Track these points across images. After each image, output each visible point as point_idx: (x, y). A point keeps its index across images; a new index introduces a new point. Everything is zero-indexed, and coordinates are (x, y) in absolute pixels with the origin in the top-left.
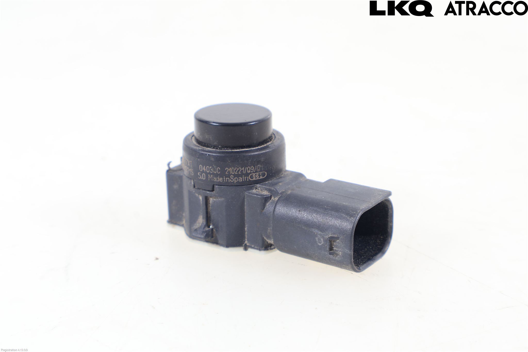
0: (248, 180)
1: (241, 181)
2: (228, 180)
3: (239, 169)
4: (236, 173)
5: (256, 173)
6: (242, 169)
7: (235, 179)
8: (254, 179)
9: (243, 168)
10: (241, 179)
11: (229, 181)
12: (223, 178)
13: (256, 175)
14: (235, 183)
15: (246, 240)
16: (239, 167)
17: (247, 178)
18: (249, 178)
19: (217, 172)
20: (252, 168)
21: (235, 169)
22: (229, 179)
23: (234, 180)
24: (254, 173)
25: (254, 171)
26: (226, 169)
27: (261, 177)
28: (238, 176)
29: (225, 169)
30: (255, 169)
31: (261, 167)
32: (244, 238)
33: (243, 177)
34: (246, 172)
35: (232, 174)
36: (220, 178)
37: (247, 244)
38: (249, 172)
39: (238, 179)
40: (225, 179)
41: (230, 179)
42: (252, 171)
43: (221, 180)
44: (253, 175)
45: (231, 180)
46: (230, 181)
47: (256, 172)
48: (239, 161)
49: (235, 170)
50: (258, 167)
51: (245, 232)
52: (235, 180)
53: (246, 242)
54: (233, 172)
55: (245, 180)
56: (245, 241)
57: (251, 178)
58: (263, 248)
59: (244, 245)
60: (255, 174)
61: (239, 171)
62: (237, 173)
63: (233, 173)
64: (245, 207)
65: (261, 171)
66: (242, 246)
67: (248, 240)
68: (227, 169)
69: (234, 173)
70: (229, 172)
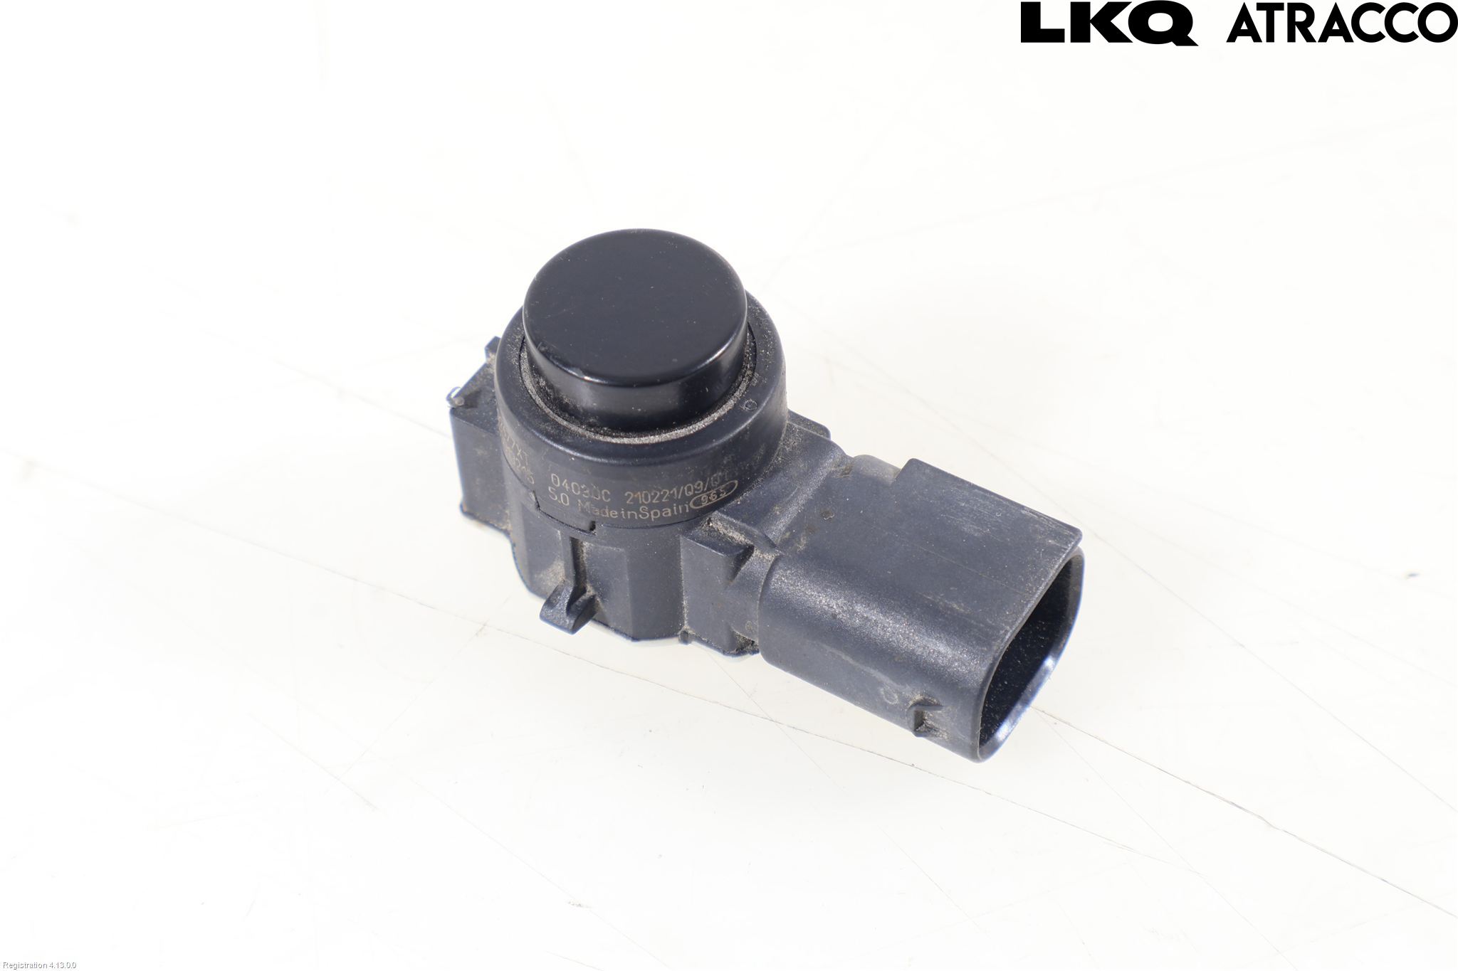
0: (687, 511)
1: (670, 515)
2: (632, 515)
3: (662, 493)
4: (654, 501)
5: (708, 493)
6: (670, 491)
7: (652, 513)
8: (705, 504)
9: (675, 489)
10: (669, 511)
11: (636, 518)
12: (619, 511)
13: (709, 496)
14: (653, 520)
15: (686, 622)
16: (663, 488)
17: (684, 509)
18: (689, 506)
19: (601, 497)
20: (699, 484)
21: (653, 494)
22: (635, 513)
23: (650, 514)
24: (703, 492)
25: (704, 488)
26: (626, 494)
27: (723, 496)
28: (661, 506)
29: (624, 493)
30: (707, 484)
31: (724, 476)
32: (682, 620)
33: (675, 508)
34: (681, 497)
35: (643, 504)
36: (609, 511)
37: (690, 632)
38: (691, 493)
39: (662, 512)
40: (626, 515)
41: (639, 513)
42: (698, 490)
43: (614, 515)
44: (701, 497)
45: (640, 516)
46: (639, 518)
47: (709, 489)
48: (663, 476)
49: (651, 496)
50: (714, 478)
51: (682, 608)
52: (653, 516)
53: (686, 627)
54: (647, 500)
55: (681, 512)
56: (683, 624)
57: (695, 504)
58: (733, 650)
59: (679, 633)
60: (707, 495)
61: (661, 497)
62: (657, 502)
63: (646, 503)
64: (682, 563)
65: (723, 482)
66: (677, 636)
67: (690, 623)
68: (629, 495)
69: (650, 500)
70: (635, 500)
